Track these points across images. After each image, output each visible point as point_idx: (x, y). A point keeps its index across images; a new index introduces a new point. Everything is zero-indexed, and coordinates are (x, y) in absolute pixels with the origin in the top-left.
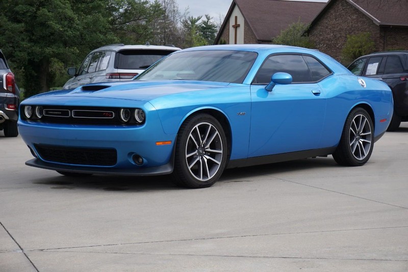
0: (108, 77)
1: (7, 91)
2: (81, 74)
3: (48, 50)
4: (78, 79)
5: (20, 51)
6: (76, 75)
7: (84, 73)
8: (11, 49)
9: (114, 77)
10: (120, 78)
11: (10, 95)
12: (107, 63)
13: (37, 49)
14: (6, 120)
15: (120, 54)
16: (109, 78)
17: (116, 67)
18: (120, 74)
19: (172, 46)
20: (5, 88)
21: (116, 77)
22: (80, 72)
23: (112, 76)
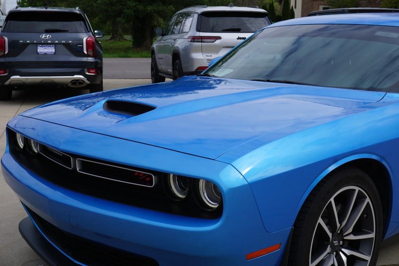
0: (190, 40)
1: (88, 56)
2: (167, 35)
3: (149, 8)
4: (164, 39)
5: (128, 9)
6: (163, 35)
7: (170, 32)
8: (121, 6)
9: (196, 40)
10: (202, 42)
11: (91, 59)
12: (189, 25)
13: (141, 7)
14: (88, 84)
15: (203, 16)
16: (191, 42)
17: (198, 30)
18: (202, 38)
19: (256, 8)
20: (86, 53)
21: (198, 40)
22: (167, 32)
23: (194, 39)
